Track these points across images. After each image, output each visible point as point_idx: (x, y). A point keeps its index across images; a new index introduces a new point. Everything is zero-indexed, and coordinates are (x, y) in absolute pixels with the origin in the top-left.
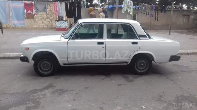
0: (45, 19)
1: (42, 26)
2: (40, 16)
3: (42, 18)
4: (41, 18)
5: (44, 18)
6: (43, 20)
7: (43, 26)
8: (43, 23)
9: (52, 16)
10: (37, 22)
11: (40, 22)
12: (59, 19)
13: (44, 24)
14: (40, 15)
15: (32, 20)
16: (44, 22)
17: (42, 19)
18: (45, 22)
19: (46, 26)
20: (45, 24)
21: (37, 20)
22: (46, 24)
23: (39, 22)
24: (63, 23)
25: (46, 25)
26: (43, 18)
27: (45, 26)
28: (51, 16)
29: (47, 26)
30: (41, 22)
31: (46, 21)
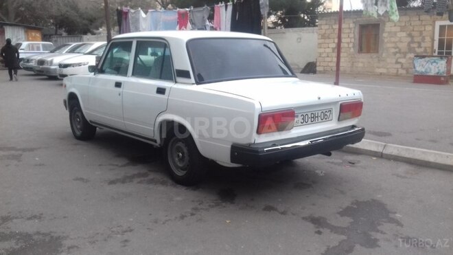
0: (403, 53)
1: (395, 71)
2: (393, 45)
3: (397, 50)
4: (393, 50)
5: (402, 51)
6: (398, 55)
7: (398, 71)
8: (397, 63)
9: (423, 45)
10: (384, 60)
11: (391, 60)
12: (439, 53)
13: (399, 66)
14: (394, 42)
15: (374, 55)
16: (400, 60)
17: (395, 54)
18: (403, 61)
19: (404, 72)
20: (402, 66)
21: (384, 55)
22: (405, 66)
23: (389, 60)
24: (435, 62)
25: (404, 69)
26: (400, 50)
27: (401, 71)
28: (420, 46)
29: (407, 70)
30: (394, 61)
31: (405, 57)
